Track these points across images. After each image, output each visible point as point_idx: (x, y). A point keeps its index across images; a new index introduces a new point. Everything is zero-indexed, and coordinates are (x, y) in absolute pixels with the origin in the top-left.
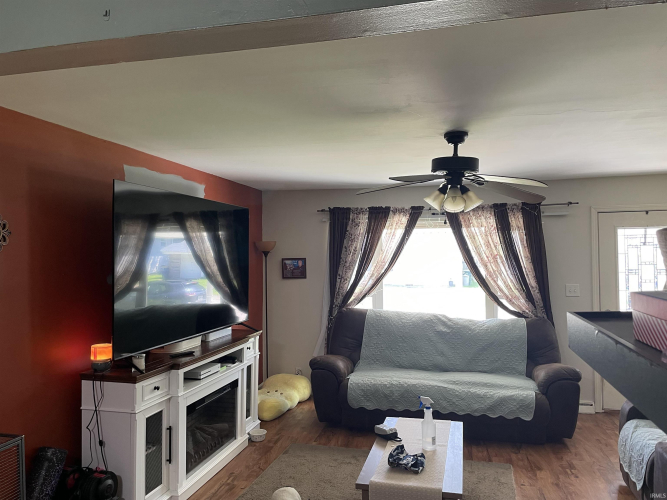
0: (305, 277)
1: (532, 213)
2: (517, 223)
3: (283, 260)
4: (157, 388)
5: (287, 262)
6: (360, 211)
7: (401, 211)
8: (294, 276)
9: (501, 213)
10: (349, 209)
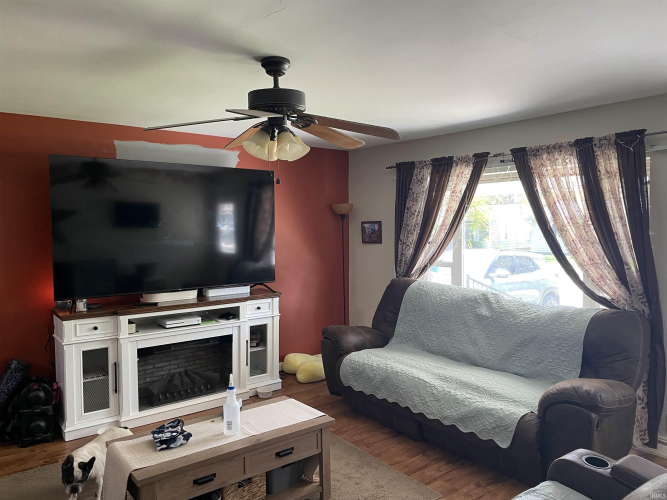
0: (381, 242)
1: (631, 148)
2: (609, 165)
3: (362, 223)
4: (96, 328)
5: (366, 225)
6: (423, 164)
7: (464, 160)
8: (372, 242)
9: (586, 153)
10: (413, 163)
